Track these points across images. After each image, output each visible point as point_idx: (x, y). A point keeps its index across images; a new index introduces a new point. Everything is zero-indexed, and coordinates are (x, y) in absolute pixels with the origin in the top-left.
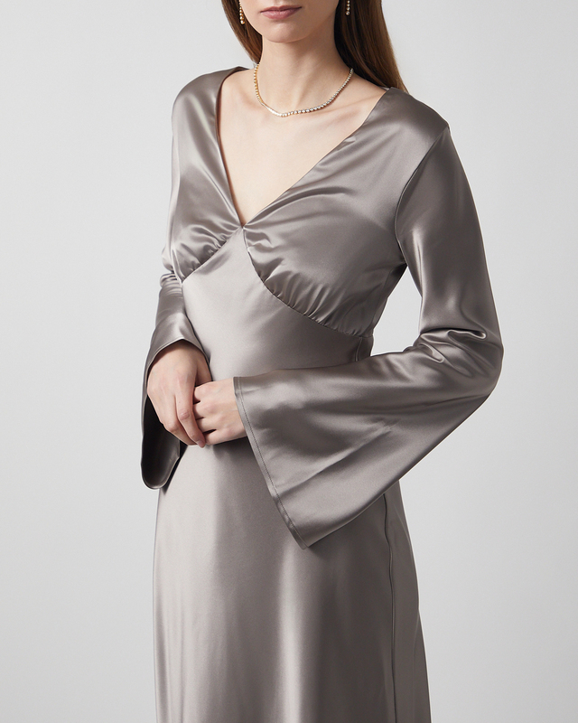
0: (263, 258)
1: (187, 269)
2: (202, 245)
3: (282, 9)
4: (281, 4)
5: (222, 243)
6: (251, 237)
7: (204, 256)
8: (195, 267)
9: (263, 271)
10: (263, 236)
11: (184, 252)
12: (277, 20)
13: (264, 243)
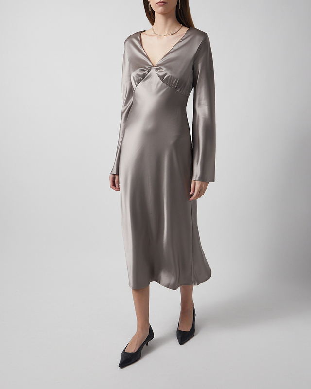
0: (161, 74)
1: (138, 82)
2: (143, 73)
3: (162, 2)
4: (162, 1)
5: (149, 72)
6: (156, 69)
7: (144, 76)
8: (141, 80)
9: (162, 78)
10: (160, 68)
11: (138, 76)
12: (160, 6)
13: (161, 70)
